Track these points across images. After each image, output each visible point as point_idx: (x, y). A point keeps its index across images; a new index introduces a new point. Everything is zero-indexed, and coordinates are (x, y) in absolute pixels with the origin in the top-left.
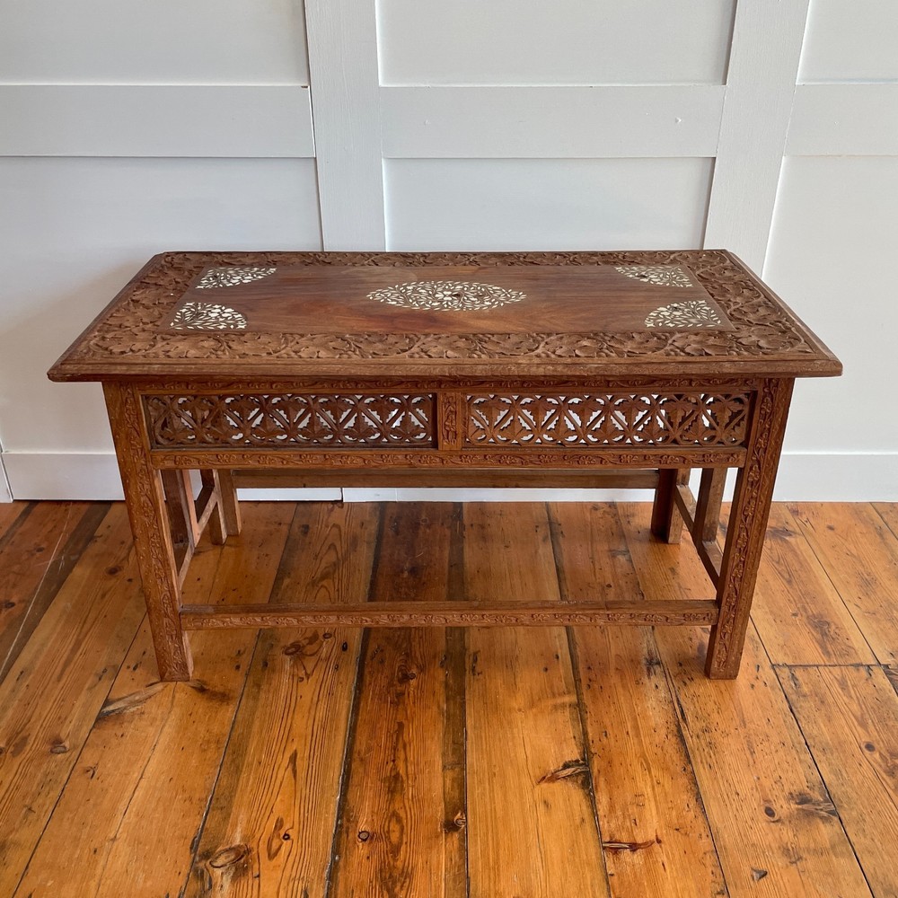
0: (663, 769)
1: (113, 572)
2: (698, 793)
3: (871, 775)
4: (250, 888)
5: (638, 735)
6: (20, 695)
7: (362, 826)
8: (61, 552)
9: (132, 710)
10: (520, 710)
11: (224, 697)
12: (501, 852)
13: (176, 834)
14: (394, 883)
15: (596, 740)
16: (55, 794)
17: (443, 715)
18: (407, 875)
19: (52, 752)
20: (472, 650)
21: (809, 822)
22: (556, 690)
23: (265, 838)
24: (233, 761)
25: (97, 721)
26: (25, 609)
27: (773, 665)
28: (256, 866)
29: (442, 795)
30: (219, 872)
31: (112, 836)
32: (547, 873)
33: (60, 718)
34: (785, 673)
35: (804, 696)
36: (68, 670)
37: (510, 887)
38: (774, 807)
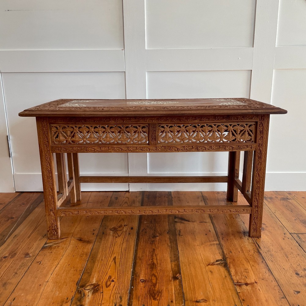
0: (254, 262)
2: (269, 269)
4: (99, 296)
5: (243, 252)
6: (15, 242)
7: (141, 278)
8: (31, 204)
9: (55, 245)
10: (198, 245)
11: (89, 242)
12: (195, 286)
13: (71, 280)
14: (155, 295)
15: (228, 254)
16: (26, 269)
17: (169, 247)
18: (160, 292)
19: (25, 257)
20: (178, 229)
22: (210, 240)
23: (105, 281)
24: (92, 259)
25: (42, 249)
26: (18, 219)
27: (290, 234)
28: (101, 289)
29: (171, 269)
30: (87, 291)
31: (47, 281)
32: (214, 292)
33: (28, 248)
34: (295, 236)
35: (304, 242)
36: (32, 235)
37: (200, 297)
38: (299, 273)
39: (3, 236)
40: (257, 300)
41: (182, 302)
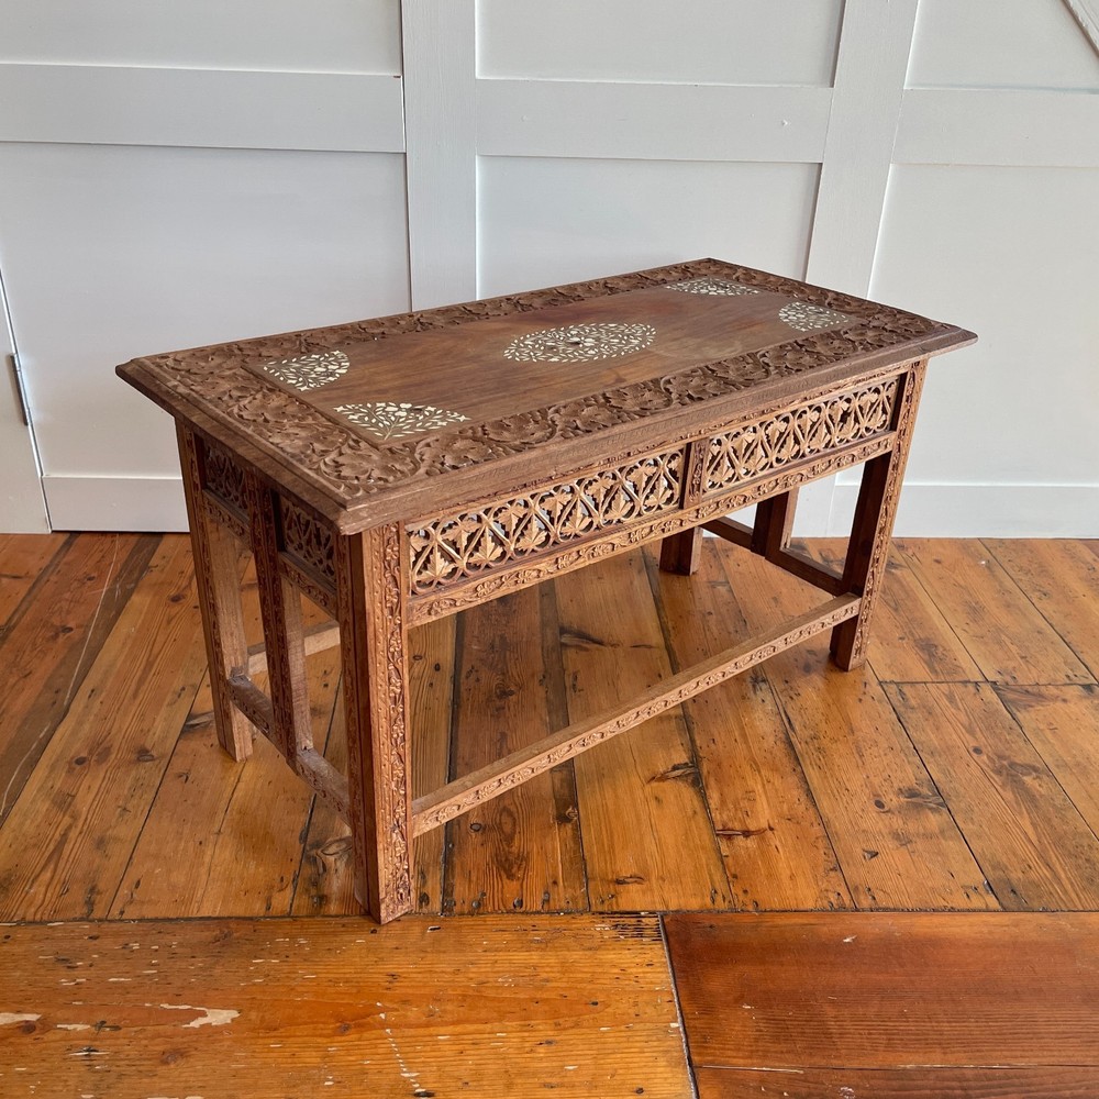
0: (772, 770)
1: (176, 599)
2: (809, 790)
3: (978, 773)
5: (746, 742)
6: (95, 711)
7: (473, 820)
8: (115, 581)
11: (315, 712)
12: (616, 837)
13: (283, 828)
14: (511, 866)
16: (149, 797)
18: (523, 859)
19: (138, 759)
20: (571, 670)
21: (918, 812)
25: (182, 732)
26: (86, 633)
27: (880, 683)
29: (552, 793)
30: (332, 858)
31: (216, 829)
32: (662, 855)
33: (142, 731)
34: (892, 689)
35: (913, 708)
36: (144, 688)
37: (626, 868)
38: (883, 800)
39: (57, 692)
40: (770, 876)
41: (581, 884)
